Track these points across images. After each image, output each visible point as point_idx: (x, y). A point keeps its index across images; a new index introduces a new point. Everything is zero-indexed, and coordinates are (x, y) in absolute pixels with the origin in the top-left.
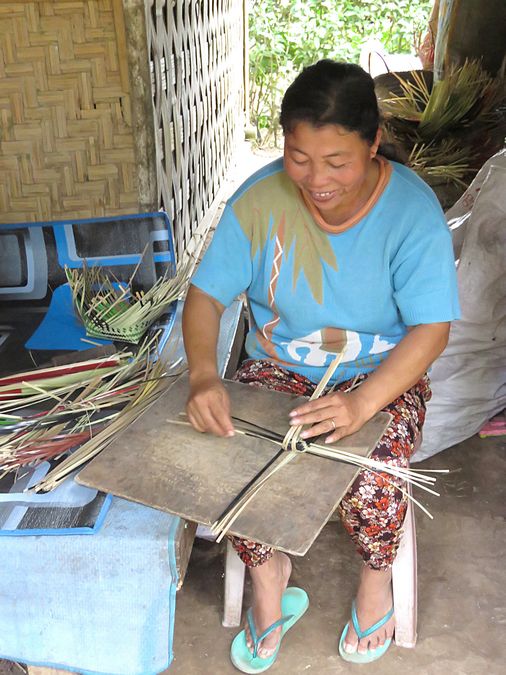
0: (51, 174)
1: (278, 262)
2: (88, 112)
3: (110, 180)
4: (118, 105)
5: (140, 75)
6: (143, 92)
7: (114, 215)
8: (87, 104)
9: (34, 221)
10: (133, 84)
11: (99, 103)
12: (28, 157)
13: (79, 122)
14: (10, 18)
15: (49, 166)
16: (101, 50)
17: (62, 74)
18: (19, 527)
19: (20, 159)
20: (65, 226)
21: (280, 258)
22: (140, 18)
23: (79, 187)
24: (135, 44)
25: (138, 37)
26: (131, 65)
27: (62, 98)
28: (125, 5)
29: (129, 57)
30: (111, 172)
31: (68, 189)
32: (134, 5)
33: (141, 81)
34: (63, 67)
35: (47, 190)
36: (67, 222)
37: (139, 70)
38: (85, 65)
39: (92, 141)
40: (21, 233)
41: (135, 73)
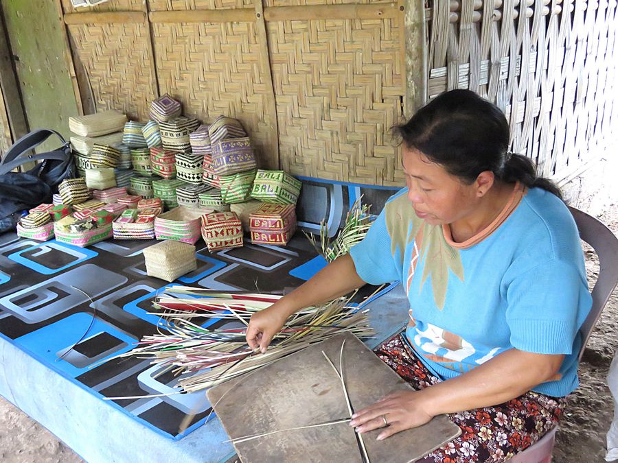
0: (350, 148)
1: (414, 263)
2: (378, 105)
3: (389, 160)
4: (399, 101)
5: (413, 80)
6: (414, 93)
7: (389, 185)
8: (378, 99)
9: (337, 180)
10: (407, 86)
11: (386, 98)
12: (337, 133)
13: (371, 111)
14: (333, 30)
15: (349, 142)
16: (391, 57)
17: (363, 74)
18: (139, 416)
19: (332, 134)
20: (356, 188)
21: (416, 260)
22: (416, 34)
23: (367, 160)
24: (410, 55)
25: (413, 50)
26: (408, 71)
27: (361, 92)
28: (406, 23)
29: (407, 65)
30: (390, 152)
31: (360, 162)
32: (412, 23)
33: (413, 85)
34: (364, 69)
35: (347, 159)
36: (357, 185)
37: (412, 75)
38: (378, 68)
39: (379, 126)
40: (329, 187)
41: (409, 78)
